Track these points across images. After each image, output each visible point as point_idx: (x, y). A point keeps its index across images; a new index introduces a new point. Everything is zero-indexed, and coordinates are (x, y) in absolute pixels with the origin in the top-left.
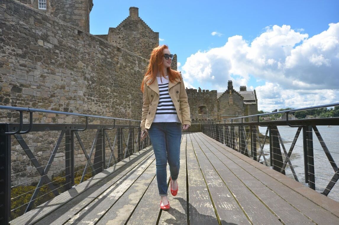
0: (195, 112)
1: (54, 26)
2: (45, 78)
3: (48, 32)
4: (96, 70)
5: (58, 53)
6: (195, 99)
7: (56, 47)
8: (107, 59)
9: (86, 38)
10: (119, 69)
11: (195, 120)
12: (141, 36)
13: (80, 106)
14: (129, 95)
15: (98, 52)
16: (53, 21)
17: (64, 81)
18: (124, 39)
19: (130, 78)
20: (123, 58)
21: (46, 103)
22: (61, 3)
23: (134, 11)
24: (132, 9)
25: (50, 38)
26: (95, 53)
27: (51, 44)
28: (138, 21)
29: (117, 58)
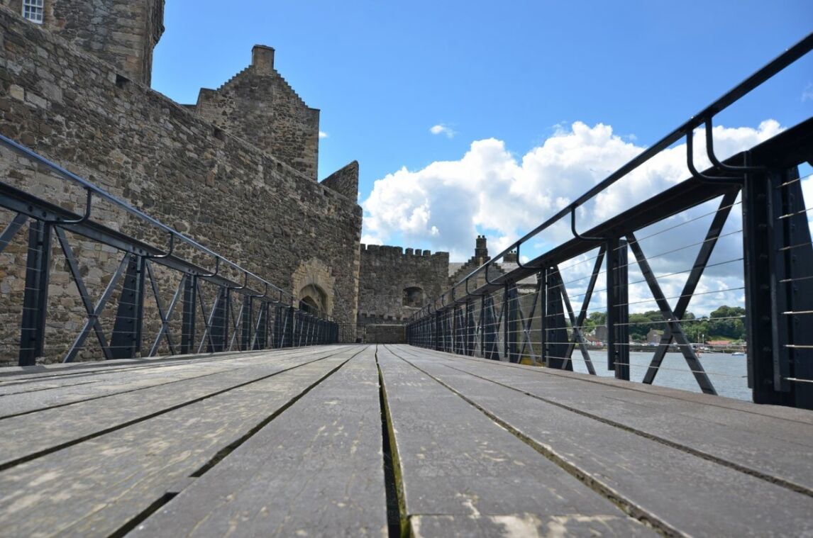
0: (395, 301)
1: (57, 57)
2: (21, 179)
3: (38, 68)
4: (157, 175)
5: (61, 123)
6: (396, 270)
7: (56, 107)
8: (187, 152)
9: (136, 95)
10: (215, 179)
11: (394, 318)
12: (277, 114)
13: (108, 258)
14: (237, 244)
15: (164, 133)
16: (54, 44)
17: (73, 193)
18: (235, 119)
19: (241, 205)
20: (226, 155)
21: (18, 243)
22: (81, 13)
23: (263, 53)
24: (259, 50)
25: (44, 84)
26: (156, 135)
27: (44, 98)
28: (273, 79)
29: (212, 154)
